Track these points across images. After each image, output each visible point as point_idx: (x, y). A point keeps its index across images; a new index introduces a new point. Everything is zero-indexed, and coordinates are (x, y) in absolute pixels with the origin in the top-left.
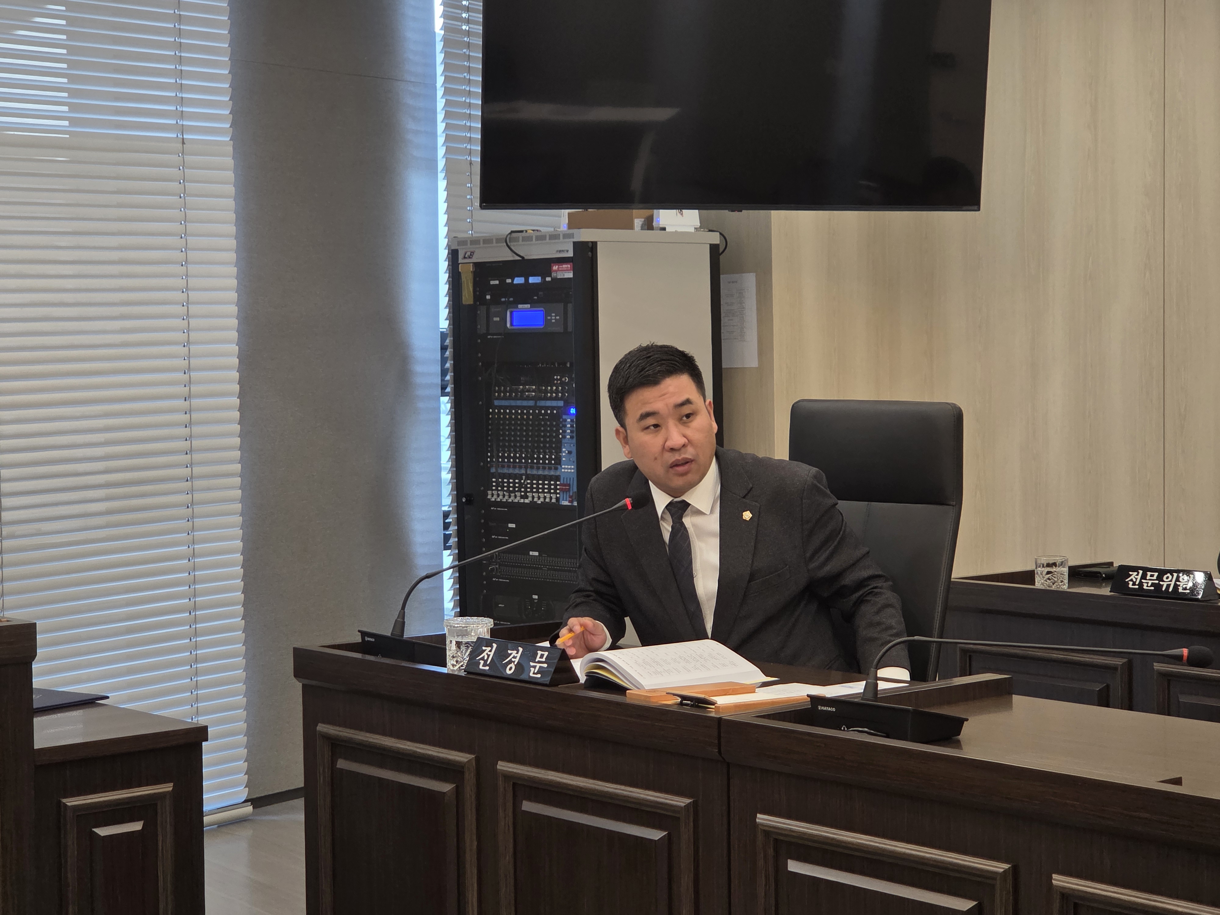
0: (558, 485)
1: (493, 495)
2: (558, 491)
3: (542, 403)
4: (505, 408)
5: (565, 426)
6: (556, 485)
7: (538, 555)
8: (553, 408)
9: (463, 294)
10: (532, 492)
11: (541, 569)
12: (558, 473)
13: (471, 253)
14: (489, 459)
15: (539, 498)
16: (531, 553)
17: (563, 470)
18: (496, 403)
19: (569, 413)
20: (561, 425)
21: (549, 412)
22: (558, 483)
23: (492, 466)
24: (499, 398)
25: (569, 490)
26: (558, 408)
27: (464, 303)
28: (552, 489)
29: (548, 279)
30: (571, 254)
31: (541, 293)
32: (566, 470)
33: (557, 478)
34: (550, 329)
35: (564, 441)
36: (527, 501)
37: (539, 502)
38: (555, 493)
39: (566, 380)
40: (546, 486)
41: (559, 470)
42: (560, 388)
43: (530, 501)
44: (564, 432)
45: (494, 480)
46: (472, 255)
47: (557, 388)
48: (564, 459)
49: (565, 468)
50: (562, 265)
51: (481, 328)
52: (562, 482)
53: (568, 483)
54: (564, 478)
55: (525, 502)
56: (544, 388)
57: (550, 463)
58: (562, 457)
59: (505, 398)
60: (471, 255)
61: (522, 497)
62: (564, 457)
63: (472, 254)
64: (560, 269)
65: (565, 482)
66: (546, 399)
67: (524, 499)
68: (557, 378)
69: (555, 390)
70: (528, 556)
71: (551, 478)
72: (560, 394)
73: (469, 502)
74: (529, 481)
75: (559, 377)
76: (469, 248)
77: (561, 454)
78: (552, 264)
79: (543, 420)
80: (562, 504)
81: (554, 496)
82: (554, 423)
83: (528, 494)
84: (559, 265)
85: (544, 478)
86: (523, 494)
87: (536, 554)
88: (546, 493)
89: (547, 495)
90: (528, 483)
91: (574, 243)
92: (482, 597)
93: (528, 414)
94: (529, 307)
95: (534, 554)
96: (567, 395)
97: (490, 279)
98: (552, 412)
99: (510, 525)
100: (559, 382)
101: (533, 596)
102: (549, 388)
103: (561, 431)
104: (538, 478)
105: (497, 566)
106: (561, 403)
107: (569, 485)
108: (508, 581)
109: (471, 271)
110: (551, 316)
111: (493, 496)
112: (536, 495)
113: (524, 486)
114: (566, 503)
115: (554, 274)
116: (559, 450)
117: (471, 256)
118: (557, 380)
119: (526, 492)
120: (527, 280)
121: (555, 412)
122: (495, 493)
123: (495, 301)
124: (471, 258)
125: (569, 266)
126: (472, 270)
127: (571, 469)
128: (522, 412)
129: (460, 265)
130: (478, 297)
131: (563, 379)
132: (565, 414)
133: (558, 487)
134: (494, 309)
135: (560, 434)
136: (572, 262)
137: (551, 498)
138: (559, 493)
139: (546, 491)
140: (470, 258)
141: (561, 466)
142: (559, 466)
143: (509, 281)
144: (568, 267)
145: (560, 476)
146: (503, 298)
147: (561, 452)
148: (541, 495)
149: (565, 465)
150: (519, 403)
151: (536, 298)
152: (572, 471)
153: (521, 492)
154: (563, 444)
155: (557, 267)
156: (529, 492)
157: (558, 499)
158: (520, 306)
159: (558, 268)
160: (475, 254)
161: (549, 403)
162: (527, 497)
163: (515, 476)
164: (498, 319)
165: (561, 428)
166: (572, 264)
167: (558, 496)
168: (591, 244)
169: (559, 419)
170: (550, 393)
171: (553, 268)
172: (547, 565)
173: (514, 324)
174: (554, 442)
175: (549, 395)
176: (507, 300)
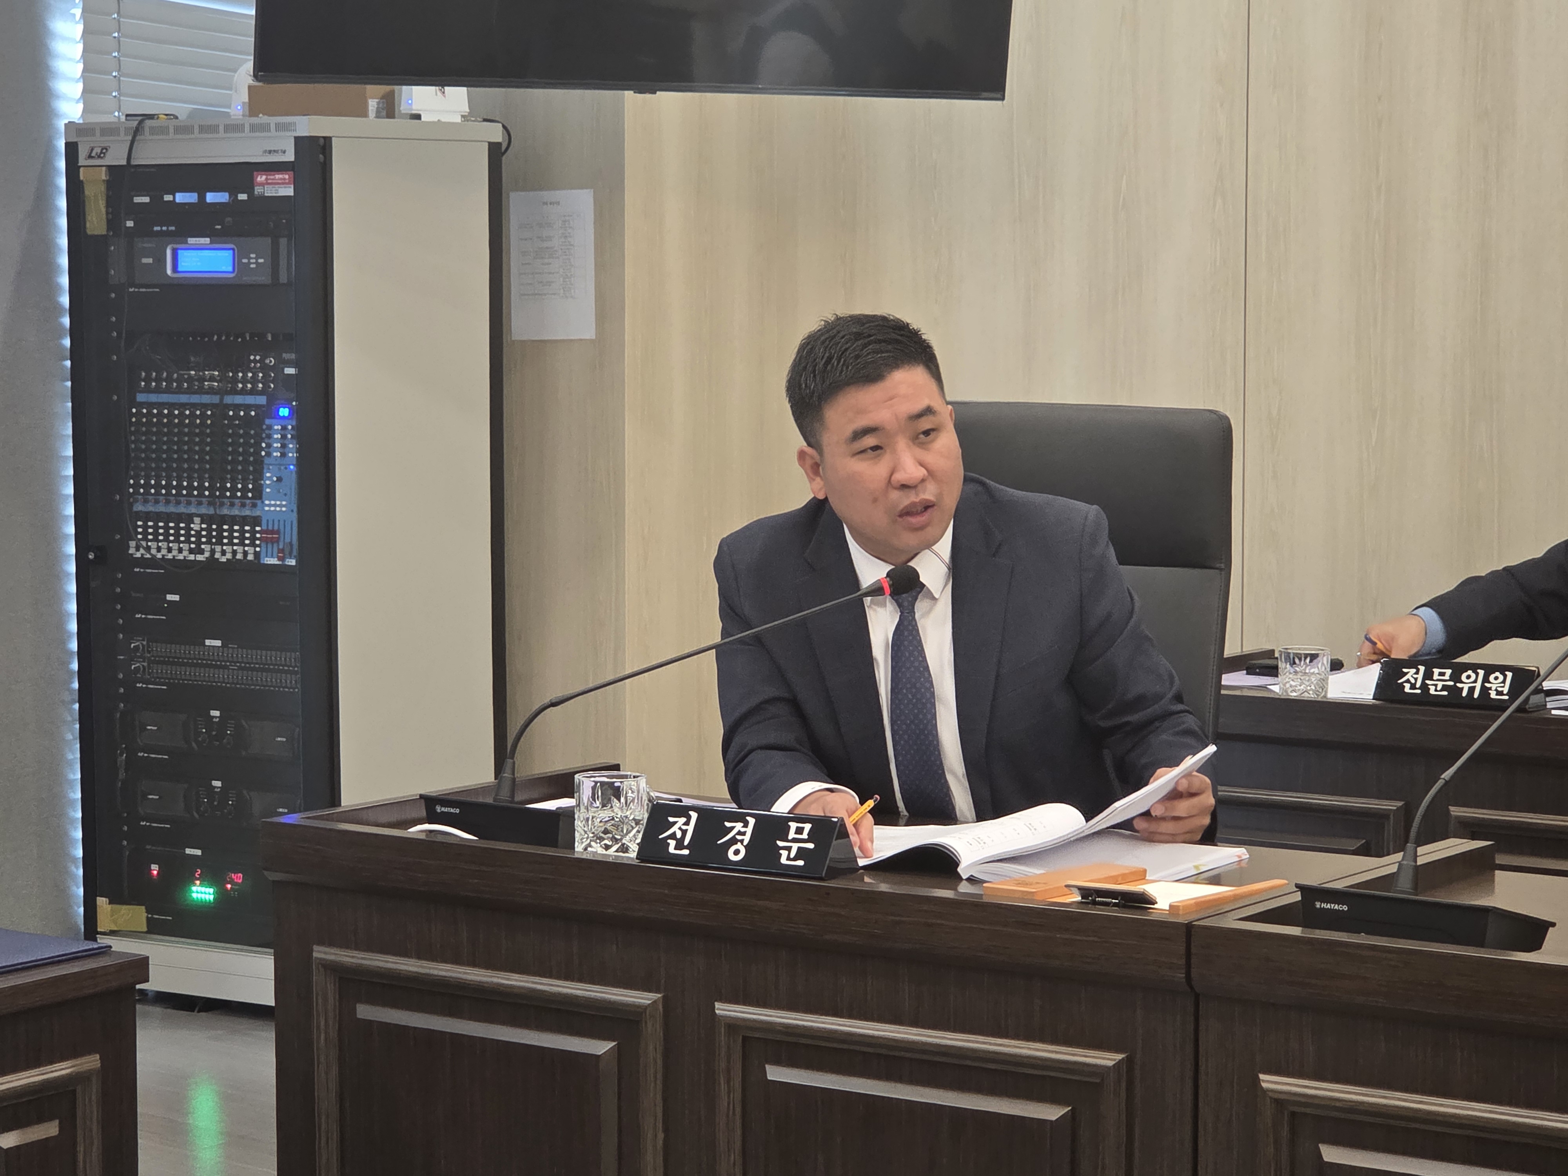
0: (258, 532)
1: (138, 548)
2: (258, 542)
3: (229, 399)
4: (161, 406)
5: (269, 436)
6: (253, 532)
7: (220, 645)
8: (247, 407)
9: (89, 218)
10: (209, 543)
11: (226, 667)
12: (256, 513)
13: (102, 149)
14: (131, 490)
15: (223, 553)
16: (208, 642)
17: (267, 508)
18: (143, 397)
19: (277, 417)
20: (264, 435)
21: (242, 413)
22: (258, 529)
23: (136, 501)
24: (148, 390)
25: (277, 540)
26: (257, 407)
27: (89, 232)
28: (247, 538)
29: (243, 197)
30: (290, 157)
31: (229, 219)
32: (272, 509)
33: (256, 521)
34: (247, 279)
35: (267, 461)
36: (200, 558)
37: (224, 559)
38: (253, 545)
39: (271, 361)
40: (236, 534)
41: (258, 508)
42: (261, 375)
43: (207, 558)
44: (269, 446)
45: (140, 523)
46: (104, 153)
47: (255, 375)
48: (268, 490)
49: (270, 505)
50: (274, 175)
51: (117, 274)
52: (264, 527)
53: (276, 528)
54: (268, 521)
55: (197, 559)
56: (231, 374)
57: (244, 496)
58: (265, 486)
59: (159, 390)
60: (101, 153)
61: (191, 551)
62: (269, 486)
63: (104, 150)
64: (270, 181)
65: (270, 528)
66: (235, 392)
67: (195, 554)
68: (255, 359)
69: (251, 377)
70: (202, 648)
71: (244, 521)
72: (260, 385)
74: (204, 526)
75: (258, 358)
76: (98, 141)
77: (262, 482)
78: (255, 173)
79: (229, 426)
80: (266, 562)
81: (250, 550)
82: (252, 432)
83: (203, 546)
84: (267, 175)
85: (232, 520)
86: (193, 546)
87: (218, 643)
88: (236, 544)
89: (239, 549)
90: (202, 529)
91: (295, 138)
92: (118, 715)
94: (209, 242)
95: (212, 644)
96: (272, 386)
97: (133, 193)
98: (247, 414)
99: (169, 597)
100: (259, 365)
101: (211, 711)
102: (240, 375)
103: (264, 445)
104: (221, 520)
105: (145, 664)
106: (262, 400)
107: (278, 532)
108: (165, 687)
109: (104, 181)
110: (250, 258)
112: (217, 548)
113: (193, 533)
114: (274, 561)
115: (258, 190)
116: (259, 475)
117: (102, 155)
118: (255, 361)
119: (199, 543)
120: (202, 197)
121: (253, 413)
122: (143, 544)
123: (143, 230)
124: (102, 158)
125: (287, 177)
126: (104, 178)
127: (281, 506)
129: (81, 169)
130: (113, 223)
131: (267, 361)
132: (271, 418)
133: (258, 535)
134: (140, 244)
135: (263, 449)
136: (293, 170)
137: (245, 553)
138: (259, 546)
139: (236, 541)
140: (99, 157)
141: (263, 502)
142: (259, 502)
143: (168, 198)
144: (285, 179)
145: (259, 516)
146: (157, 226)
147: (263, 480)
148: (227, 548)
149: (270, 500)
151: (219, 227)
152: (284, 509)
153: (191, 542)
154: (265, 467)
155: (264, 177)
156: (204, 543)
157: (257, 555)
158: (191, 241)
159: (267, 179)
160: (108, 152)
161: (238, 399)
162: (202, 552)
163: (178, 518)
164: (150, 261)
165: (262, 440)
166: (292, 173)
167: (258, 549)
168: (322, 141)
169: (262, 425)
170: (242, 383)
171: (259, 179)
172: (238, 662)
173: (180, 269)
174: (250, 463)
175: (240, 385)
176: (164, 228)
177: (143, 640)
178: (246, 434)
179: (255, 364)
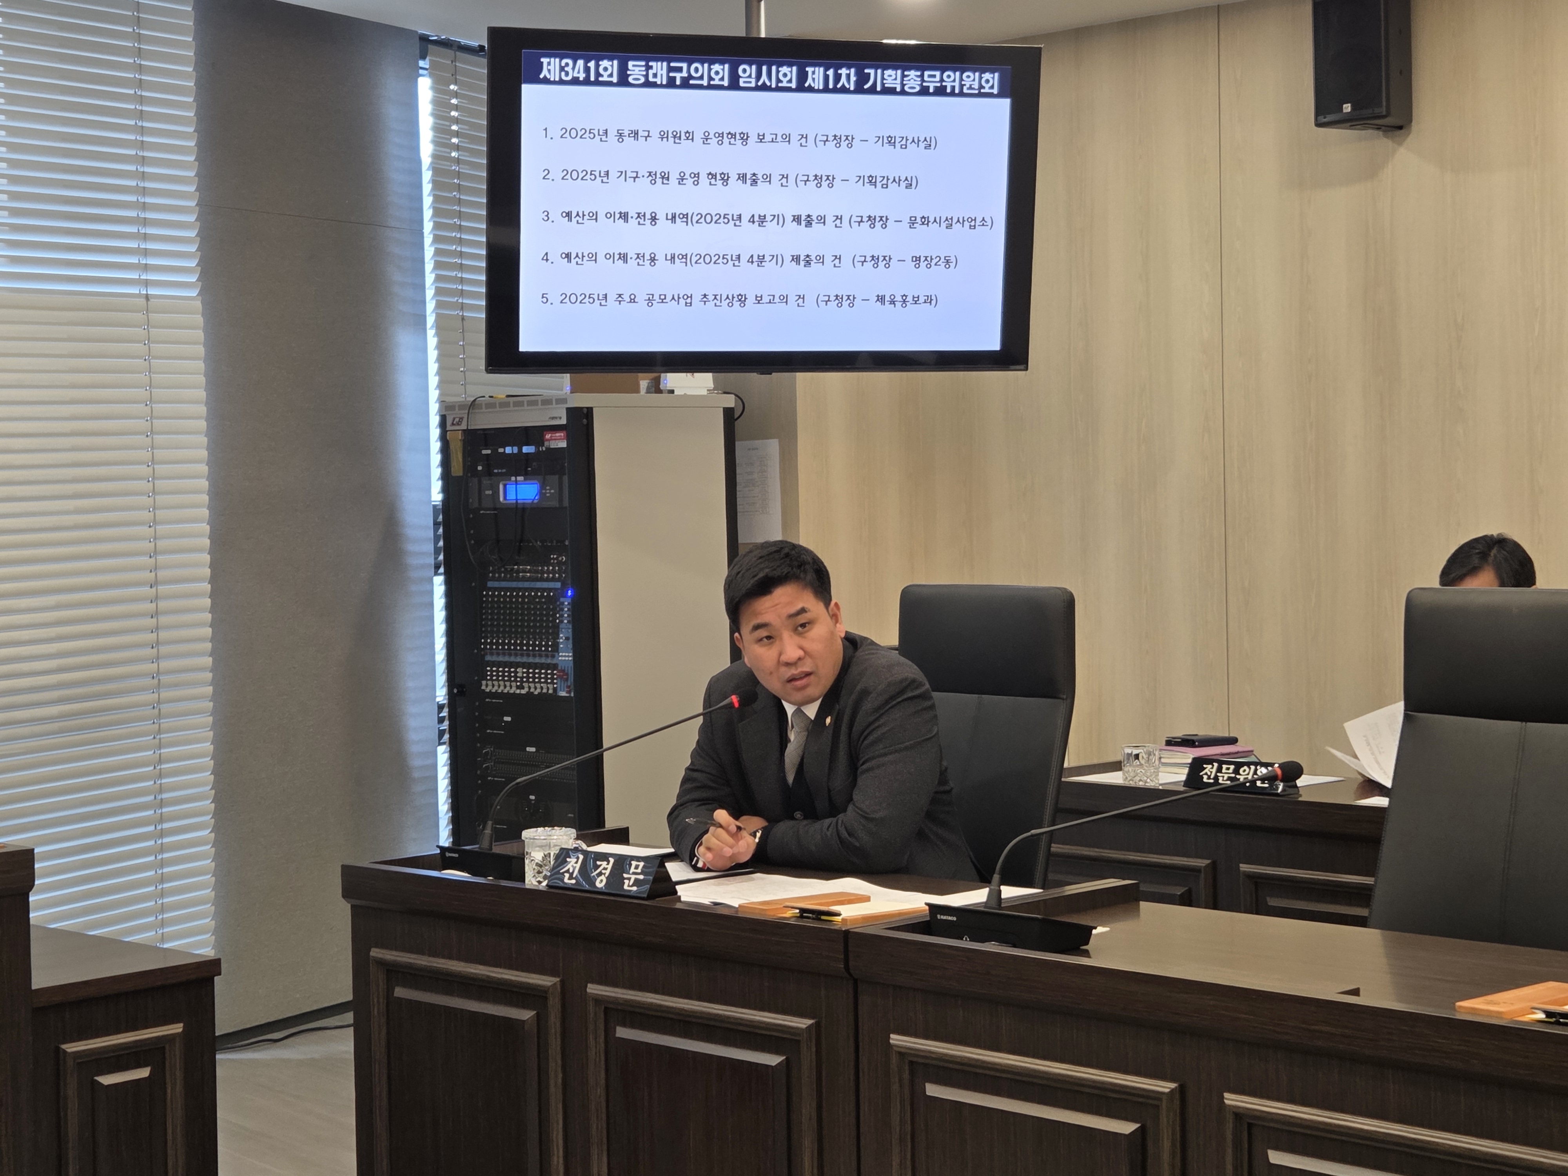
0: (556, 674)
1: (487, 685)
2: (555, 681)
3: (538, 585)
4: (500, 589)
5: (562, 610)
6: (553, 674)
7: (535, 751)
8: (550, 590)
9: (452, 465)
10: (528, 681)
12: (554, 661)
13: (459, 419)
14: (482, 646)
15: (536, 688)
16: (528, 749)
17: (560, 658)
18: (490, 584)
19: (566, 596)
20: (558, 609)
21: (546, 594)
22: (555, 672)
23: (486, 654)
24: (493, 579)
25: (567, 680)
26: (555, 590)
27: (455, 475)
28: (549, 679)
29: (542, 449)
30: (564, 421)
31: (535, 464)
32: (563, 658)
33: (555, 667)
34: (547, 504)
35: (561, 626)
36: (523, 692)
37: (536, 693)
38: (553, 683)
39: (563, 559)
40: (543, 676)
41: (556, 658)
43: (527, 692)
44: (562, 616)
45: (488, 668)
46: (461, 422)
47: (554, 568)
48: (561, 646)
49: (562, 656)
50: (555, 433)
51: (474, 503)
52: (559, 671)
53: (566, 672)
54: (561, 667)
55: (521, 693)
56: (540, 568)
57: (547, 650)
58: (559, 643)
59: (499, 579)
60: (459, 421)
61: (518, 687)
62: (561, 643)
63: (461, 420)
64: (553, 438)
65: (563, 671)
66: (542, 580)
67: (520, 690)
69: (552, 570)
70: (525, 752)
71: (548, 666)
72: (557, 575)
73: (461, 693)
74: (524, 670)
75: (555, 556)
76: (457, 413)
77: (558, 640)
78: (545, 433)
79: (539, 602)
80: (560, 695)
81: (550, 686)
82: (551, 607)
83: (524, 684)
85: (541, 666)
86: (518, 684)
87: (533, 749)
88: (543, 683)
89: (544, 686)
90: (524, 673)
91: (568, 409)
92: (476, 798)
93: (523, 596)
94: (524, 479)
95: (530, 751)
96: (564, 575)
97: (481, 448)
98: (549, 594)
99: (505, 719)
100: (556, 561)
101: (530, 797)
102: (546, 568)
103: (558, 615)
104: (535, 666)
105: (492, 764)
106: (558, 585)
107: (567, 674)
108: (503, 780)
109: (461, 440)
110: (546, 490)
111: (487, 687)
112: (532, 685)
113: (519, 675)
114: (563, 694)
115: (546, 444)
116: (556, 636)
117: (459, 423)
118: (553, 559)
119: (522, 682)
120: (520, 450)
121: (552, 594)
122: (490, 683)
123: (487, 472)
124: (460, 425)
125: (562, 434)
126: (460, 438)
127: (568, 656)
128: (518, 594)
129: (448, 432)
130: (468, 468)
131: (560, 559)
132: (563, 597)
133: (556, 677)
134: (486, 481)
135: (558, 618)
136: (566, 430)
137: (548, 689)
138: (556, 683)
139: (543, 680)
141: (559, 654)
142: (556, 654)
143: (501, 450)
144: (561, 436)
145: (556, 664)
146: (495, 469)
147: (558, 638)
148: (538, 685)
149: (562, 653)
150: (514, 584)
151: (529, 469)
152: (570, 659)
153: (517, 682)
154: (560, 629)
155: (550, 435)
156: (525, 682)
157: (555, 690)
158: (514, 479)
159: (551, 437)
160: (464, 421)
161: (545, 585)
162: (523, 688)
163: (510, 665)
164: (490, 492)
165: (558, 612)
166: (565, 432)
167: (555, 686)
168: (585, 411)
169: (556, 602)
170: (547, 574)
171: (547, 437)
172: (545, 762)
173: (508, 498)
174: (551, 628)
175: (545, 575)
176: (500, 471)
177: (491, 748)
178: (548, 608)
179: (554, 561)
